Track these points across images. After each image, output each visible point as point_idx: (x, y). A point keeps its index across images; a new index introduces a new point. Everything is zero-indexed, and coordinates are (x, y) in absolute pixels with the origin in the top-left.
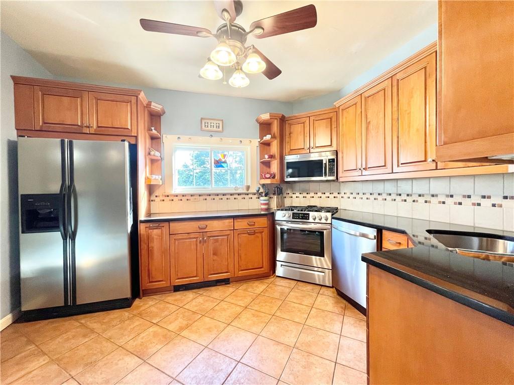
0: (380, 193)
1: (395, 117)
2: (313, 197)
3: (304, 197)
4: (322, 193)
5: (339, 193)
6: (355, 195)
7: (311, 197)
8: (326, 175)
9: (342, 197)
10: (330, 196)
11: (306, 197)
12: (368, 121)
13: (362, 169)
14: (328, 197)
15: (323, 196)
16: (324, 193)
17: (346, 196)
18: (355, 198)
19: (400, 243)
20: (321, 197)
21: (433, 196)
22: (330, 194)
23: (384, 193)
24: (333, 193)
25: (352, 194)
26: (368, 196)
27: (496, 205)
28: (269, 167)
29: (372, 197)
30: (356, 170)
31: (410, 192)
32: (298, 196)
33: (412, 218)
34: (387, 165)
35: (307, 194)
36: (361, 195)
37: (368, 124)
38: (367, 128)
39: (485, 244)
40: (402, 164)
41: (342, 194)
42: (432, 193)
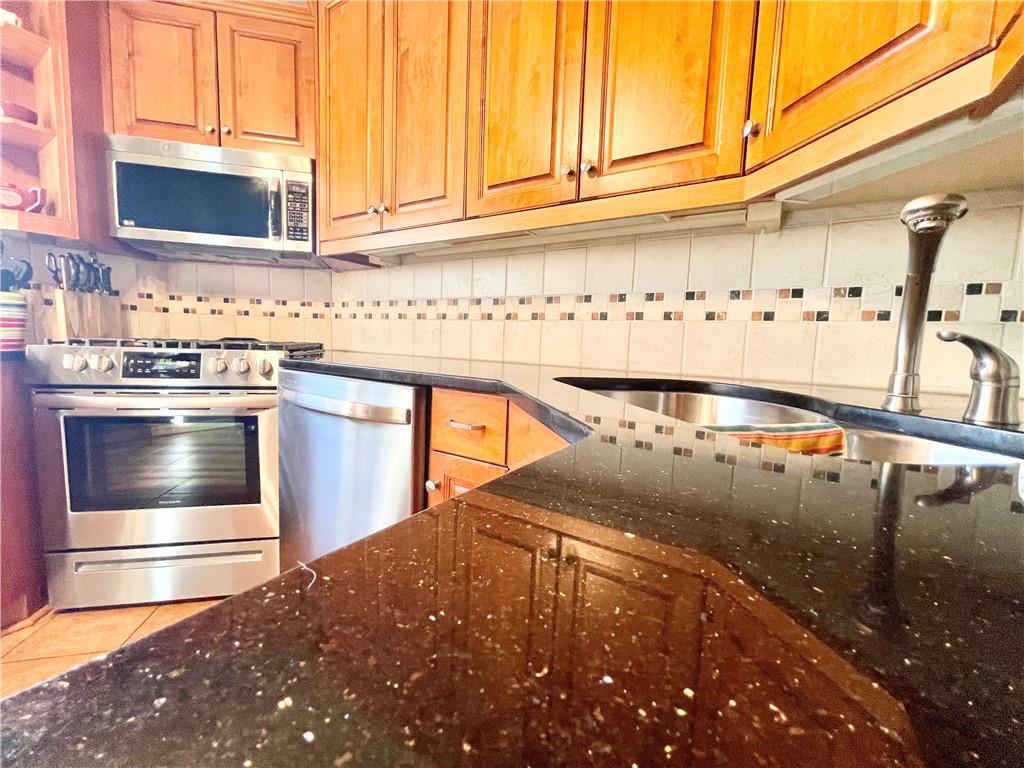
0: (431, 297)
1: (478, 36)
2: (247, 313)
3: (213, 312)
4: (277, 302)
5: (327, 305)
6: (369, 308)
7: (239, 313)
8: (278, 233)
9: (336, 316)
10: (302, 310)
11: (221, 313)
12: (402, 50)
13: (382, 209)
14: (297, 315)
15: (279, 310)
16: (284, 303)
17: (346, 312)
18: (370, 316)
19: (484, 428)
20: (272, 314)
21: (550, 300)
22: (303, 304)
23: (442, 299)
24: (310, 304)
25: (362, 304)
26: (402, 308)
27: (672, 316)
28: (35, 170)
29: (412, 312)
30: (365, 213)
31: (500, 294)
32: (189, 306)
33: (503, 363)
34: (448, 195)
35: (226, 300)
36: (385, 308)
37: (401, 58)
38: (399, 79)
39: (673, 405)
40: (490, 187)
41: (337, 309)
42: (548, 293)
